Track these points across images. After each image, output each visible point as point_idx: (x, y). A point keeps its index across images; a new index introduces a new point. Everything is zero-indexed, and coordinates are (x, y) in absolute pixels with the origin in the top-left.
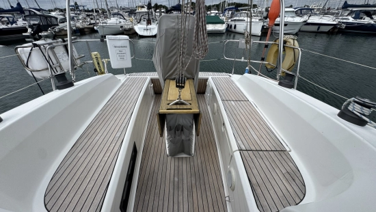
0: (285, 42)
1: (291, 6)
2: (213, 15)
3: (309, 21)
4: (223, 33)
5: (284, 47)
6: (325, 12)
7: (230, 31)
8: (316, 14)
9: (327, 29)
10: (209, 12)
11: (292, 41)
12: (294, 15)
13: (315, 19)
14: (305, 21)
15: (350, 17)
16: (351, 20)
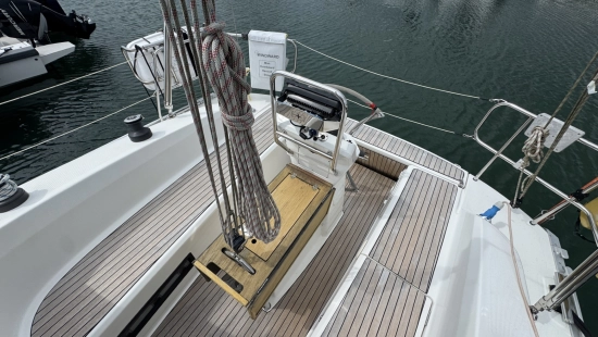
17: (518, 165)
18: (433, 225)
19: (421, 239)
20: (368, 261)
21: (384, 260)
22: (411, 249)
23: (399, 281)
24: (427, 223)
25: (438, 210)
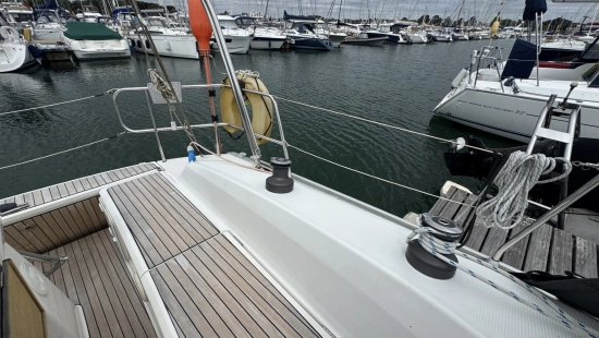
0: (242, 84)
1: (226, 13)
2: (91, 20)
3: (257, 35)
4: (128, 58)
5: (243, 93)
6: (269, 24)
7: (141, 53)
8: (260, 26)
9: (278, 45)
10: (79, 15)
11: (253, 81)
12: (235, 26)
13: (261, 33)
14: (252, 36)
15: (294, 30)
16: (297, 34)
17: (174, 127)
18: (172, 201)
19: (175, 215)
20: (154, 272)
21: (166, 255)
22: (177, 226)
23: (196, 249)
24: (166, 204)
25: (163, 193)
